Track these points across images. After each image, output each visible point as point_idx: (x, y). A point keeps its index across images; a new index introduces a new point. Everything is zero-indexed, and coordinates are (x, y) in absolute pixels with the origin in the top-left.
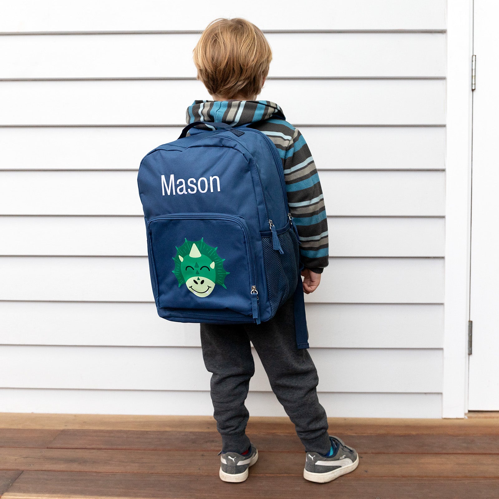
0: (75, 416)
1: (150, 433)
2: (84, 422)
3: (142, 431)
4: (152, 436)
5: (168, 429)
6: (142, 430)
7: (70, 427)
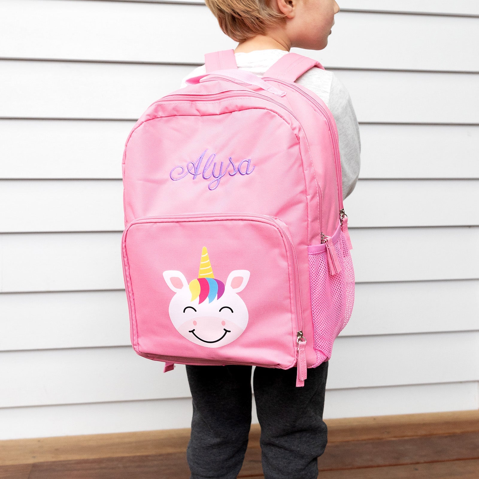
0: (39, 440)
1: (149, 458)
2: (57, 450)
3: (139, 456)
4: (156, 463)
5: (170, 450)
6: (138, 454)
7: (40, 459)
